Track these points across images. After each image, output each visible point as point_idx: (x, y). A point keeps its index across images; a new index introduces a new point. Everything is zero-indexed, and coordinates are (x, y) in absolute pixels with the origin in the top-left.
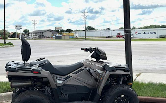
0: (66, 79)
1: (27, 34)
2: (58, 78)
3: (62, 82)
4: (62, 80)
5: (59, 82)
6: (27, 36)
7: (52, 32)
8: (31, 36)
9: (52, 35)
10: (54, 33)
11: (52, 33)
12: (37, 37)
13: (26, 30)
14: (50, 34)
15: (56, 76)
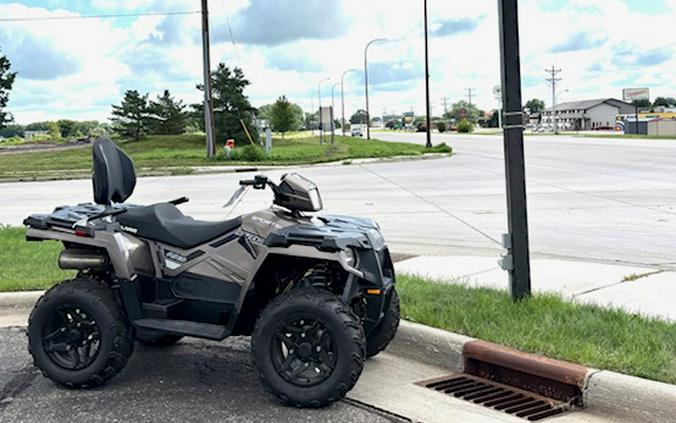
0: (189, 258)
1: (536, 115)
2: (168, 254)
3: (179, 265)
4: (179, 262)
5: (171, 265)
6: (537, 120)
7: (619, 107)
8: (549, 121)
9: (617, 118)
10: (626, 113)
11: (620, 113)
12: (568, 125)
13: (534, 101)
14: (610, 115)
15: (164, 247)
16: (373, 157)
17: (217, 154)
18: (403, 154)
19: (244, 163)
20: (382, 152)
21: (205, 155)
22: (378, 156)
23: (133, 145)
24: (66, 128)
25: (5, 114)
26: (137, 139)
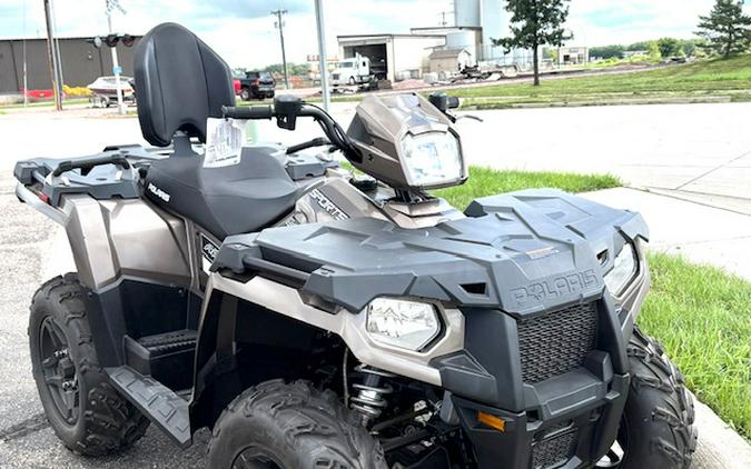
2: (207, 247)
15: (203, 233)
23: (718, 63)
24: (667, 48)
25: (563, 31)
26: (727, 56)
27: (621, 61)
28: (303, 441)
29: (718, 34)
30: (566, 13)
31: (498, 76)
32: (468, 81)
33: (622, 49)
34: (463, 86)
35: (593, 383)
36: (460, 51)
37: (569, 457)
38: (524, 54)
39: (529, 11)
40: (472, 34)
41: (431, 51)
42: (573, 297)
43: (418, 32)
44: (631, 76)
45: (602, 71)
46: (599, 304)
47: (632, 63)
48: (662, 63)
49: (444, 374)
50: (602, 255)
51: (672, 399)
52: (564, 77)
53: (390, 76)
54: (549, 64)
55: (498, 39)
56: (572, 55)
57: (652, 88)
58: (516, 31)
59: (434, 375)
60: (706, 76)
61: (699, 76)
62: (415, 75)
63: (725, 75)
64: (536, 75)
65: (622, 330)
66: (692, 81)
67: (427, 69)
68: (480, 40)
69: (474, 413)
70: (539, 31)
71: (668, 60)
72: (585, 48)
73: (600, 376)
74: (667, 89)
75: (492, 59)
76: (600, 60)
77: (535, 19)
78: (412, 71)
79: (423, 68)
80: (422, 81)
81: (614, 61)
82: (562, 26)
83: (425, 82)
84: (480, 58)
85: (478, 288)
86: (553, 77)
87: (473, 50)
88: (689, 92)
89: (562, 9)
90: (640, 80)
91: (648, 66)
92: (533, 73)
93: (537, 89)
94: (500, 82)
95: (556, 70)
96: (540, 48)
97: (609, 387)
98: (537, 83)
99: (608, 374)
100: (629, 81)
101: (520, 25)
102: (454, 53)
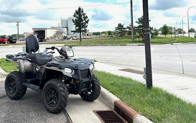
0: (41, 68)
2: (37, 67)
3: (39, 70)
5: (37, 69)
15: (36, 65)
16: (182, 42)
17: (135, 40)
18: (193, 42)
19: (142, 43)
20: (186, 41)
21: (131, 41)
22: (184, 42)
23: (119, 37)
24: (109, 33)
25: (86, 30)
26: (121, 36)
27: (100, 36)
28: (57, 84)
29: (119, 31)
30: (87, 26)
31: (72, 39)
32: (65, 40)
33: (100, 33)
34: (64, 41)
35: (88, 78)
36: (63, 33)
37: (86, 88)
38: (78, 34)
39: (79, 25)
40: (66, 29)
41: (56, 32)
42: (86, 69)
43: (53, 28)
44: (101, 40)
45: (95, 38)
46: (89, 70)
47: (102, 37)
48: (108, 37)
49: (73, 76)
50: (89, 65)
51: (98, 83)
52: (87, 39)
53: (46, 38)
54: (84, 36)
55: (72, 31)
56: (89, 34)
57: (105, 42)
58: (76, 29)
59: (71, 76)
60: (116, 40)
61: (115, 40)
62: (52, 38)
63: (120, 40)
64: (81, 39)
65: (91, 73)
66: (113, 41)
67: (55, 37)
68: (68, 30)
69: (75, 81)
70: (81, 29)
71: (109, 36)
72: (92, 33)
73: (89, 78)
74: (108, 43)
75: (71, 35)
76: (95, 35)
77: (80, 27)
78: (51, 37)
79: (54, 36)
80: (53, 40)
81: (98, 36)
82: (86, 28)
83: (55, 40)
84: (68, 34)
85: (76, 67)
86: (84, 39)
87: (66, 32)
88: (112, 44)
89: (86, 25)
90: (103, 41)
91: (105, 37)
92: (80, 38)
93: (81, 42)
94: (72, 40)
95: (85, 38)
96: (81, 33)
97: (90, 79)
98: (81, 41)
99: (90, 78)
100: (100, 41)
101: (77, 28)
102: (62, 33)
